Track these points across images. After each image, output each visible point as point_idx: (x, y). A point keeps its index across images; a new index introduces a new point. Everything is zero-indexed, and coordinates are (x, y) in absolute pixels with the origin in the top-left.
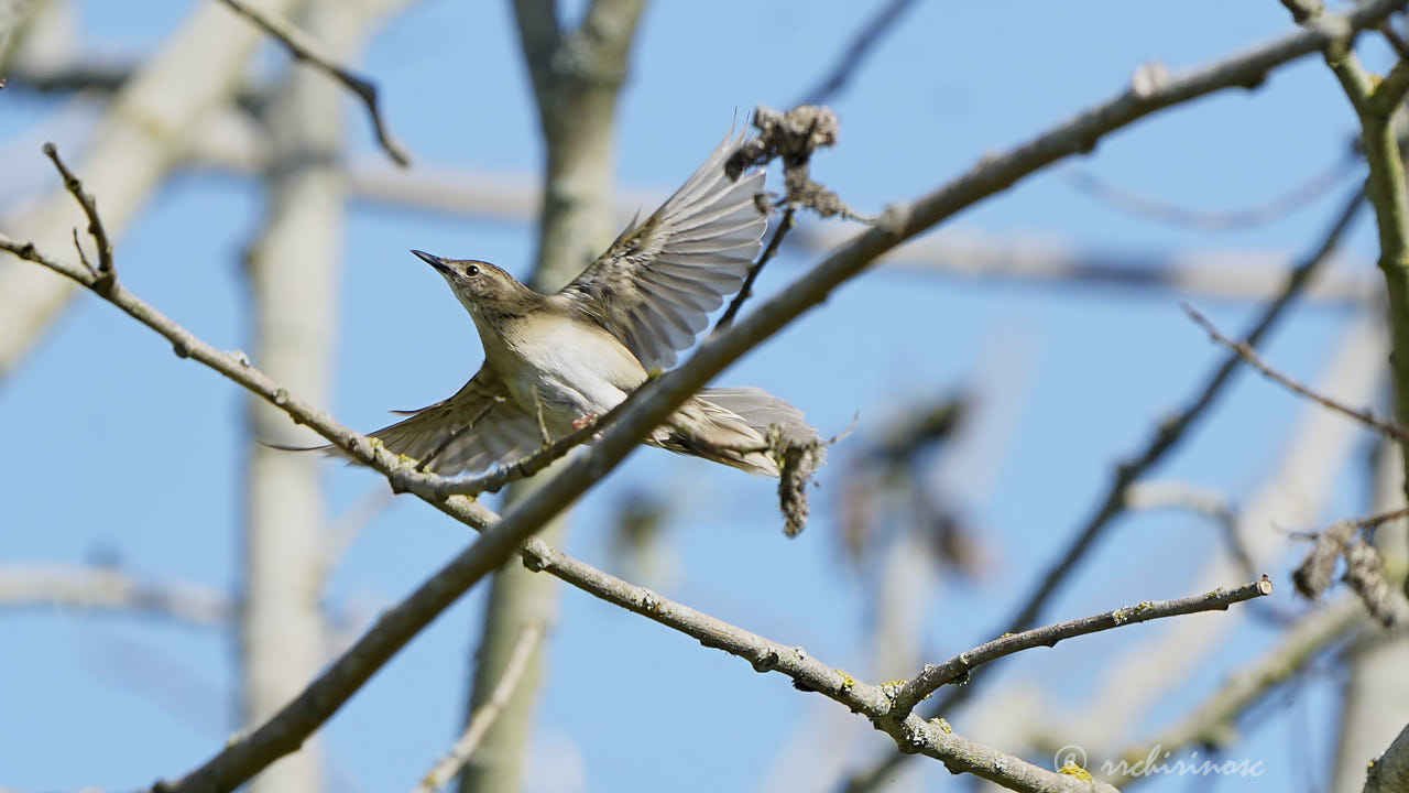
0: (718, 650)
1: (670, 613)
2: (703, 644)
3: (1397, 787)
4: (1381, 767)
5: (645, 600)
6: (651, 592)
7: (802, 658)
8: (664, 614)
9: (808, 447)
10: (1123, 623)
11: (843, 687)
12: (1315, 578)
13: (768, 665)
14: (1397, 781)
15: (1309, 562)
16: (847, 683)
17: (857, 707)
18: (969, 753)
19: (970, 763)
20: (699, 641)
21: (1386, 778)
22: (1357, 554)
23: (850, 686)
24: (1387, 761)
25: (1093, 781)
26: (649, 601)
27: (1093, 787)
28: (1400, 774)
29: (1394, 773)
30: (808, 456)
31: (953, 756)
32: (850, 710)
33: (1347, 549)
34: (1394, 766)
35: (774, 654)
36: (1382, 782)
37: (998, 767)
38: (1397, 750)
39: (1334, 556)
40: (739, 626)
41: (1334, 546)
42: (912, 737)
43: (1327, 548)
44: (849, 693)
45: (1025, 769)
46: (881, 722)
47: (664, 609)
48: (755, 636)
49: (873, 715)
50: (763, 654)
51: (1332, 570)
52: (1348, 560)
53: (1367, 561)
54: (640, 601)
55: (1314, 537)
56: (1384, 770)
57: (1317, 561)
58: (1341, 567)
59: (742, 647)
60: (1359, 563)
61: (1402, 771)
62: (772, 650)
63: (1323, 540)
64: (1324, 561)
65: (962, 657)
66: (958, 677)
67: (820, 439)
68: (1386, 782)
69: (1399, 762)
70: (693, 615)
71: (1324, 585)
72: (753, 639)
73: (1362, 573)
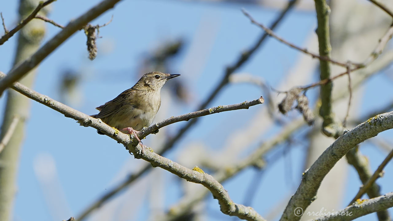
0: (71, 118)
1: (54, 104)
2: (65, 116)
3: (312, 182)
4: (307, 175)
5: (45, 99)
6: (47, 97)
7: (100, 122)
8: (51, 104)
9: (96, 27)
10: (212, 113)
11: (115, 134)
12: (286, 107)
13: (88, 124)
14: (312, 180)
15: (284, 101)
16: (116, 132)
17: (119, 141)
18: (159, 160)
19: (160, 163)
20: (64, 115)
21: (309, 179)
22: (301, 99)
23: (117, 133)
24: (309, 173)
25: (204, 173)
26: (46, 100)
27: (204, 175)
28: (313, 178)
29: (312, 178)
30: (96, 30)
31: (154, 160)
32: (117, 142)
33: (297, 97)
34: (311, 174)
35: (90, 120)
36: (307, 180)
37: (170, 165)
38: (313, 169)
39: (292, 99)
40: (78, 110)
41: (293, 96)
42: (139, 153)
43: (291, 96)
44: (117, 136)
45: (179, 167)
46: (128, 147)
47: (51, 103)
48: (84, 114)
49: (125, 144)
50: (86, 120)
51: (291, 104)
52: (297, 101)
53: (304, 101)
54: (43, 100)
55: (286, 92)
56: (308, 176)
57: (287, 101)
58: (295, 104)
59: (79, 118)
60: (301, 102)
61: (314, 176)
62: (90, 119)
63: (289, 94)
64: (289, 101)
65: (156, 124)
66: (155, 131)
67: (100, 25)
68: (309, 180)
69: (313, 174)
70: (62, 105)
71: (288, 110)
72: (83, 115)
73: (302, 105)
